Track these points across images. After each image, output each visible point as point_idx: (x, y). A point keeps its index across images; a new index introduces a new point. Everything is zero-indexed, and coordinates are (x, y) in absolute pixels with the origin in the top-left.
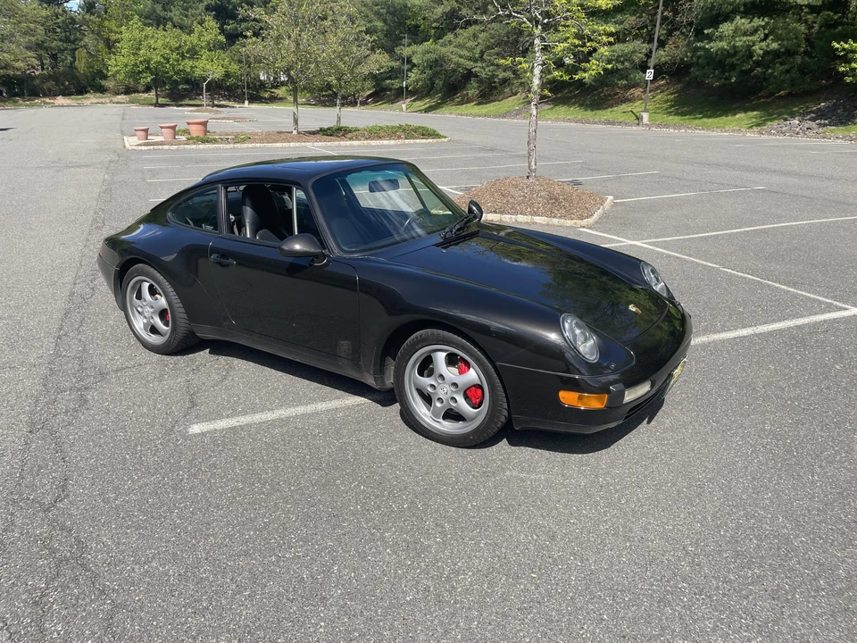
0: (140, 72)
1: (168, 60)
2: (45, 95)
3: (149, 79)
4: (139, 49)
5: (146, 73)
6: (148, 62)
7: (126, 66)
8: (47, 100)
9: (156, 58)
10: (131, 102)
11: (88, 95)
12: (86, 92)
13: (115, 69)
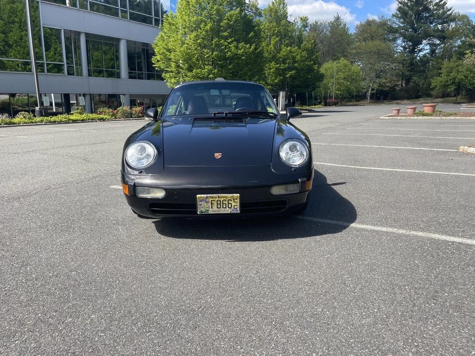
0: (449, 85)
1: (467, 77)
2: (398, 99)
3: (453, 89)
4: (452, 72)
5: (452, 85)
6: (455, 79)
7: (441, 82)
8: (399, 102)
9: (460, 76)
10: (443, 102)
11: (421, 99)
12: (420, 98)
13: (435, 84)
